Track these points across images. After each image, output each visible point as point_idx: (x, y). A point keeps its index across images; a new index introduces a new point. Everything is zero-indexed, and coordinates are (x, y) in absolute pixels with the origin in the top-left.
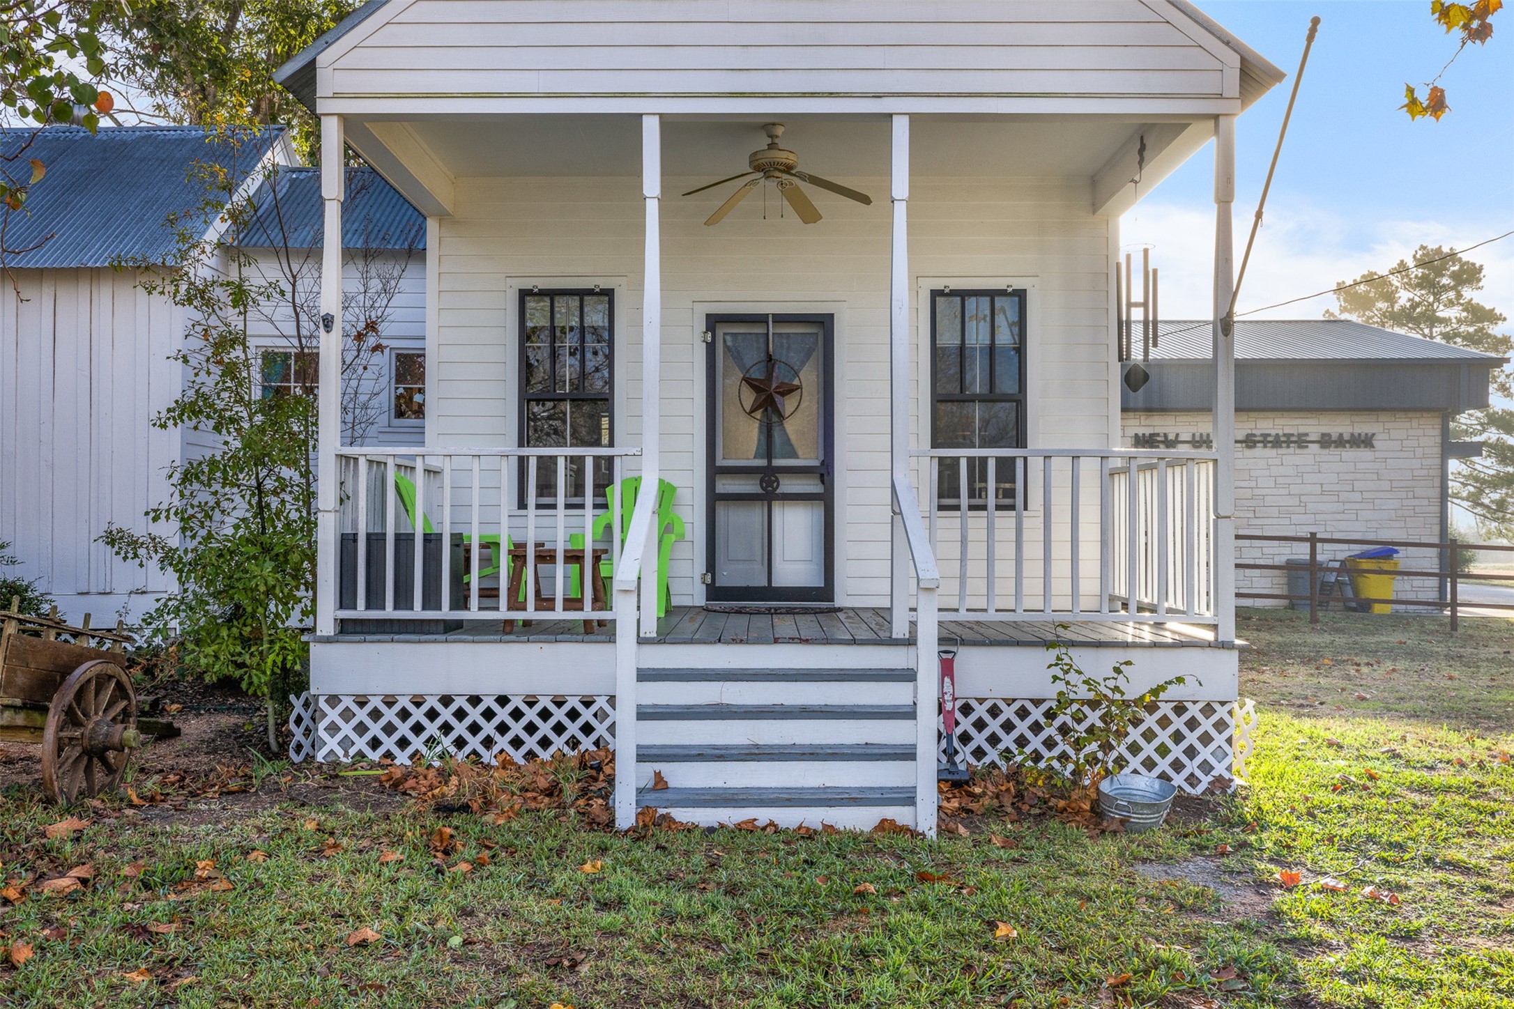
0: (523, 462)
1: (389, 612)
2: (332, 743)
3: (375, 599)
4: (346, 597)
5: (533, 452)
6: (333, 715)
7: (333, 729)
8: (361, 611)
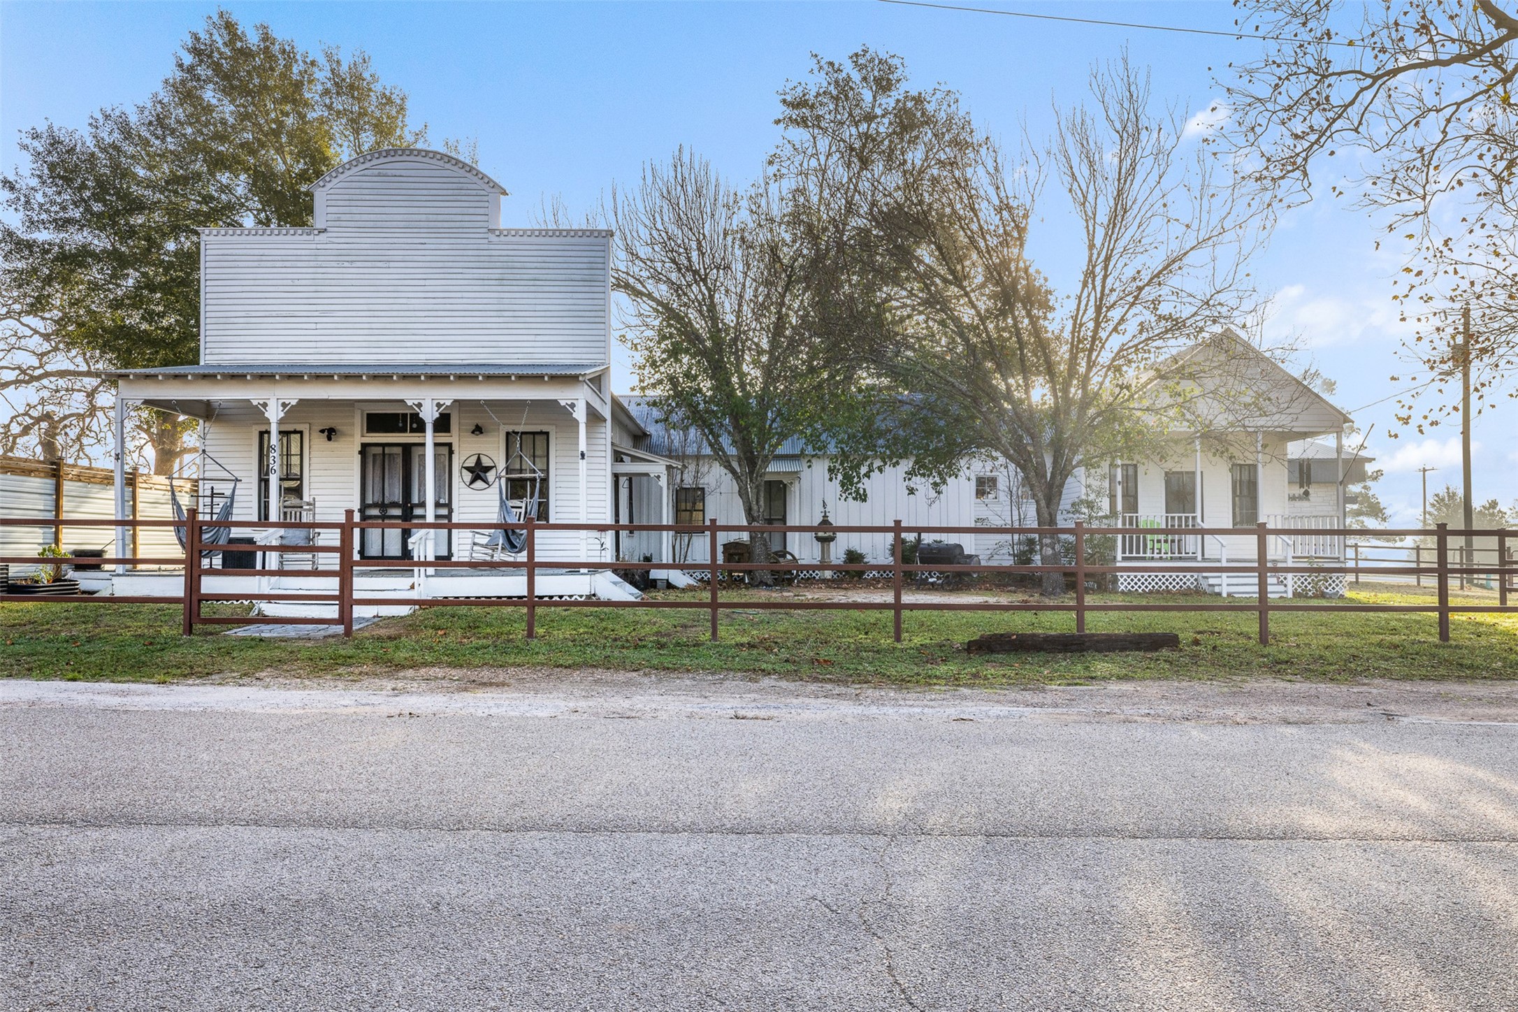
0: (1167, 517)
1: (1134, 555)
2: (1122, 587)
3: (1131, 552)
4: (1124, 552)
5: (1170, 515)
6: (1122, 580)
7: (1122, 584)
8: (1127, 555)
